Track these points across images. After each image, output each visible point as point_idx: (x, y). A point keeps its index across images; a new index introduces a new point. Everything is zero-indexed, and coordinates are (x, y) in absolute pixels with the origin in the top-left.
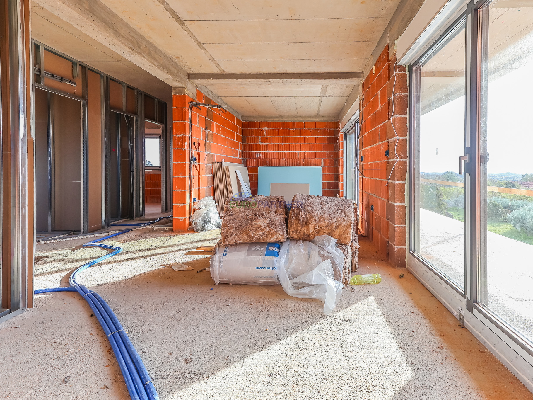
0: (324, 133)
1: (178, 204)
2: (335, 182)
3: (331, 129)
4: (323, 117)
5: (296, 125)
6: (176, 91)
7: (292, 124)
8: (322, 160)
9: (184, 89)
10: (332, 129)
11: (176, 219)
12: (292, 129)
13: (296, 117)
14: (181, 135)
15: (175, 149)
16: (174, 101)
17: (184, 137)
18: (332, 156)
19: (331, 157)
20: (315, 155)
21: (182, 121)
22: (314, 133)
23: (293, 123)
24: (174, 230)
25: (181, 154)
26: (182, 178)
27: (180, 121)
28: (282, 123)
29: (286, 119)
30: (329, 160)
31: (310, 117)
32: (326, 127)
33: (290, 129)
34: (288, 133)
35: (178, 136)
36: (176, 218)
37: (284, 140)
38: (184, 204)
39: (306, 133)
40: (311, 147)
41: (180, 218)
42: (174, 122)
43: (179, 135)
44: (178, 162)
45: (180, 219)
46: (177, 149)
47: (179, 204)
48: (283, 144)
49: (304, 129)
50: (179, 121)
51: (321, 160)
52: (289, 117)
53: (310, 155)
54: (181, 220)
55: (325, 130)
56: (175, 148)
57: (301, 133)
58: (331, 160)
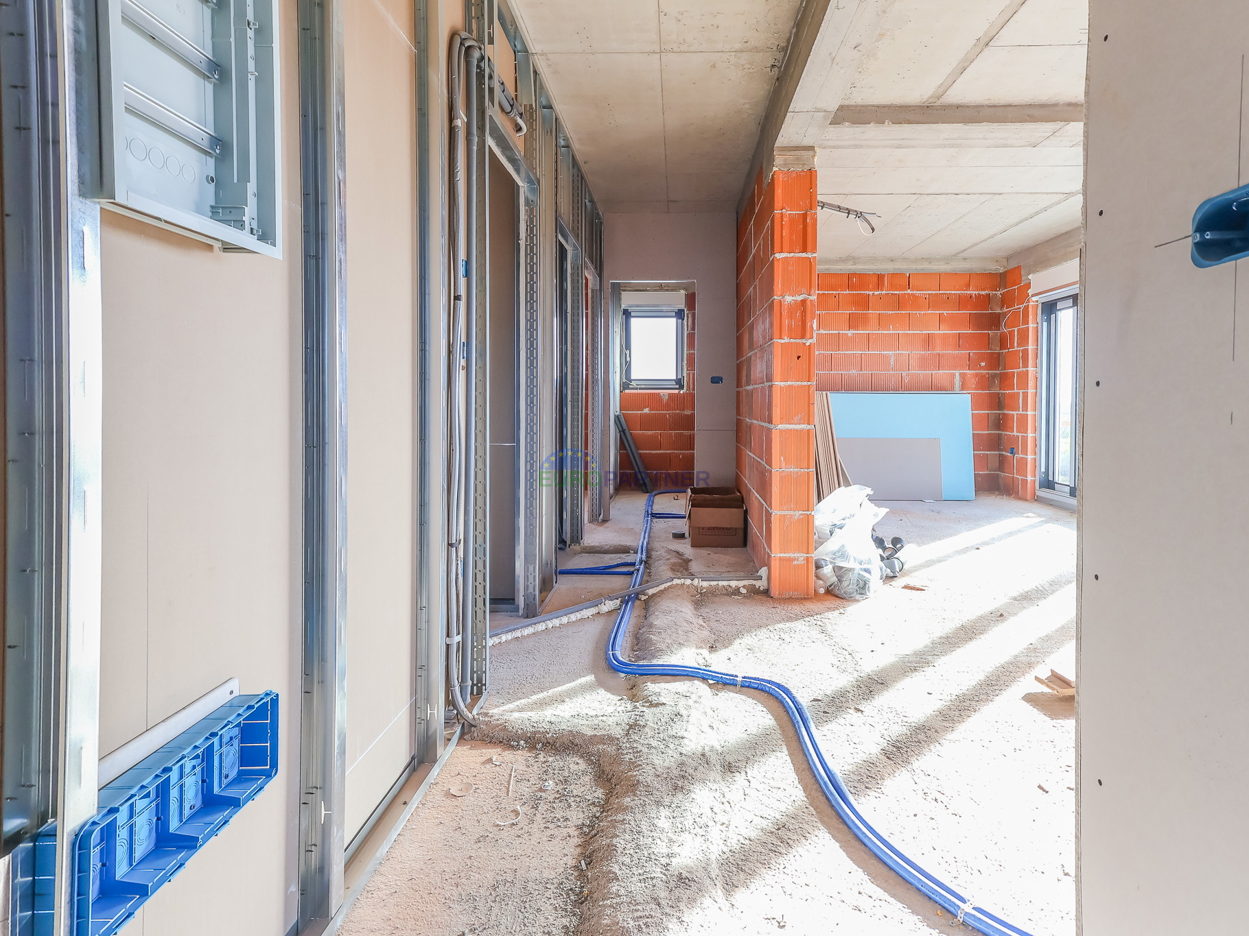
0: (962, 302)
1: (786, 513)
2: (991, 434)
3: (980, 292)
4: (964, 259)
5: (886, 282)
6: (785, 160)
7: (876, 279)
8: (957, 375)
9: (811, 153)
10: (983, 293)
11: (781, 559)
12: (876, 293)
13: (892, 260)
14: (800, 298)
15: (782, 341)
16: (779, 192)
17: (808, 303)
18: (983, 364)
19: (981, 368)
20: (939, 363)
21: (804, 255)
22: (934, 302)
23: (880, 277)
24: (775, 592)
25: (799, 357)
26: (801, 431)
27: (797, 255)
28: (850, 276)
29: (863, 267)
30: (977, 375)
31: (929, 260)
32: (968, 287)
33: (871, 293)
34: (864, 303)
35: (789, 299)
36: (782, 555)
37: (853, 322)
38: (808, 513)
39: (915, 302)
40: (928, 341)
41: (792, 555)
42: (778, 256)
43: (793, 298)
44: (789, 383)
45: (791, 560)
46: (786, 340)
47: (792, 513)
48: (850, 333)
49: (909, 291)
50: (792, 255)
51: (954, 375)
52: (874, 259)
53: (924, 363)
54: (795, 563)
55: (965, 296)
56: (781, 338)
57: (899, 303)
58: (983, 376)
